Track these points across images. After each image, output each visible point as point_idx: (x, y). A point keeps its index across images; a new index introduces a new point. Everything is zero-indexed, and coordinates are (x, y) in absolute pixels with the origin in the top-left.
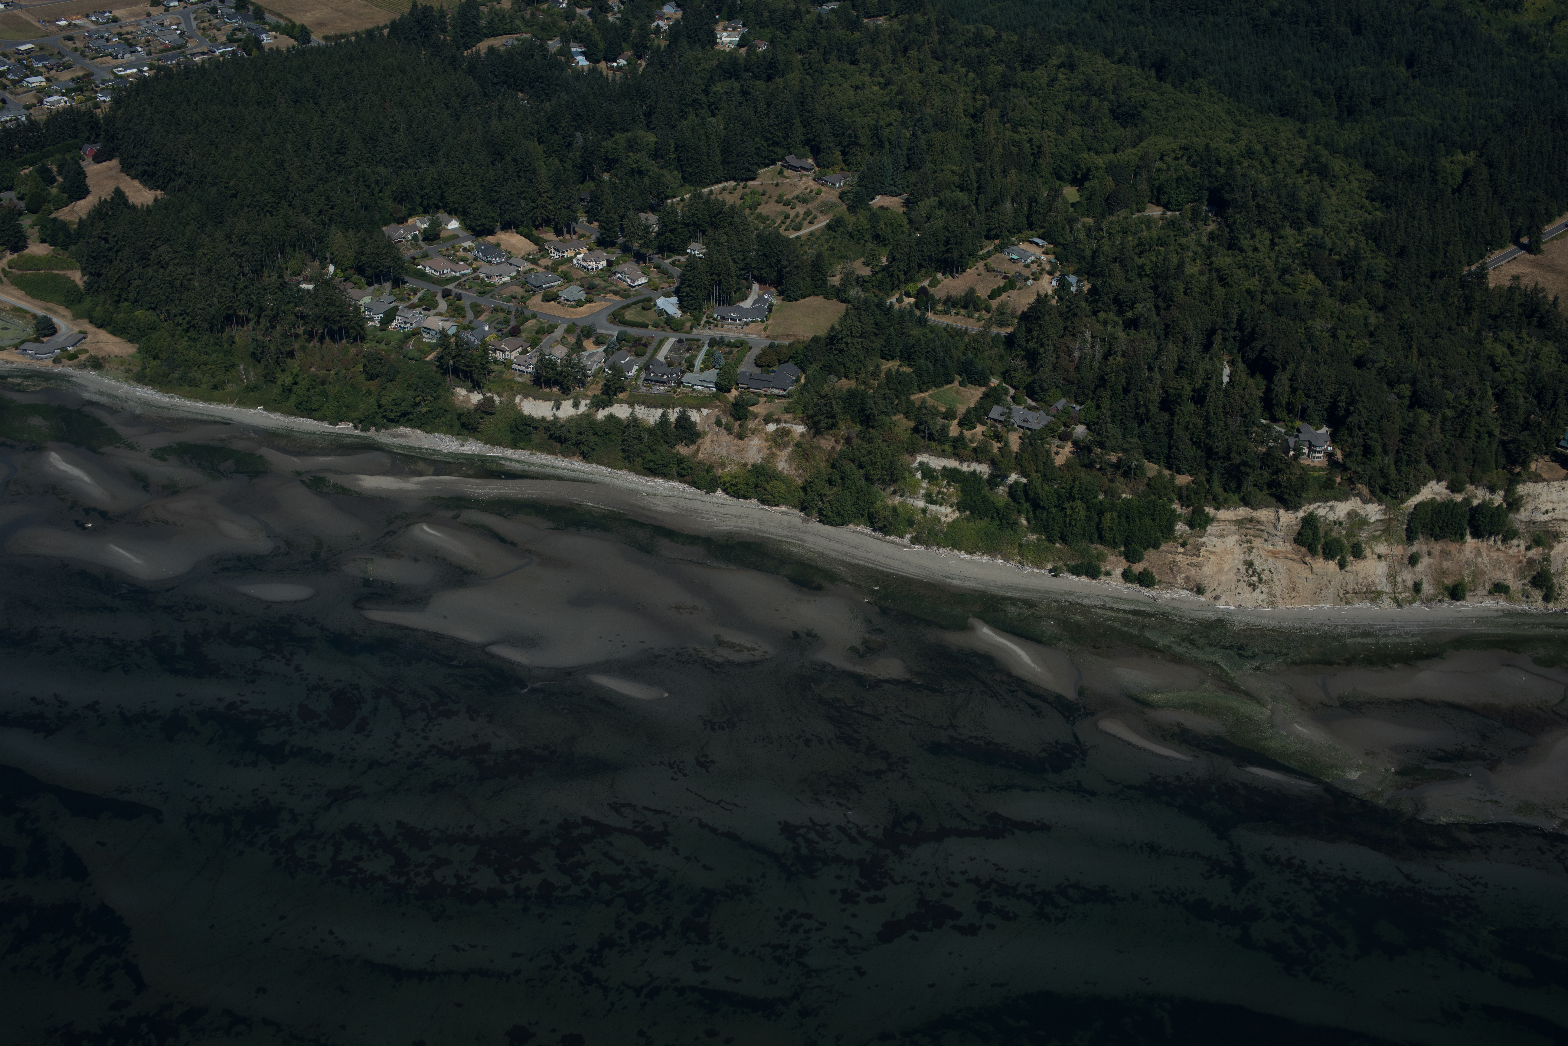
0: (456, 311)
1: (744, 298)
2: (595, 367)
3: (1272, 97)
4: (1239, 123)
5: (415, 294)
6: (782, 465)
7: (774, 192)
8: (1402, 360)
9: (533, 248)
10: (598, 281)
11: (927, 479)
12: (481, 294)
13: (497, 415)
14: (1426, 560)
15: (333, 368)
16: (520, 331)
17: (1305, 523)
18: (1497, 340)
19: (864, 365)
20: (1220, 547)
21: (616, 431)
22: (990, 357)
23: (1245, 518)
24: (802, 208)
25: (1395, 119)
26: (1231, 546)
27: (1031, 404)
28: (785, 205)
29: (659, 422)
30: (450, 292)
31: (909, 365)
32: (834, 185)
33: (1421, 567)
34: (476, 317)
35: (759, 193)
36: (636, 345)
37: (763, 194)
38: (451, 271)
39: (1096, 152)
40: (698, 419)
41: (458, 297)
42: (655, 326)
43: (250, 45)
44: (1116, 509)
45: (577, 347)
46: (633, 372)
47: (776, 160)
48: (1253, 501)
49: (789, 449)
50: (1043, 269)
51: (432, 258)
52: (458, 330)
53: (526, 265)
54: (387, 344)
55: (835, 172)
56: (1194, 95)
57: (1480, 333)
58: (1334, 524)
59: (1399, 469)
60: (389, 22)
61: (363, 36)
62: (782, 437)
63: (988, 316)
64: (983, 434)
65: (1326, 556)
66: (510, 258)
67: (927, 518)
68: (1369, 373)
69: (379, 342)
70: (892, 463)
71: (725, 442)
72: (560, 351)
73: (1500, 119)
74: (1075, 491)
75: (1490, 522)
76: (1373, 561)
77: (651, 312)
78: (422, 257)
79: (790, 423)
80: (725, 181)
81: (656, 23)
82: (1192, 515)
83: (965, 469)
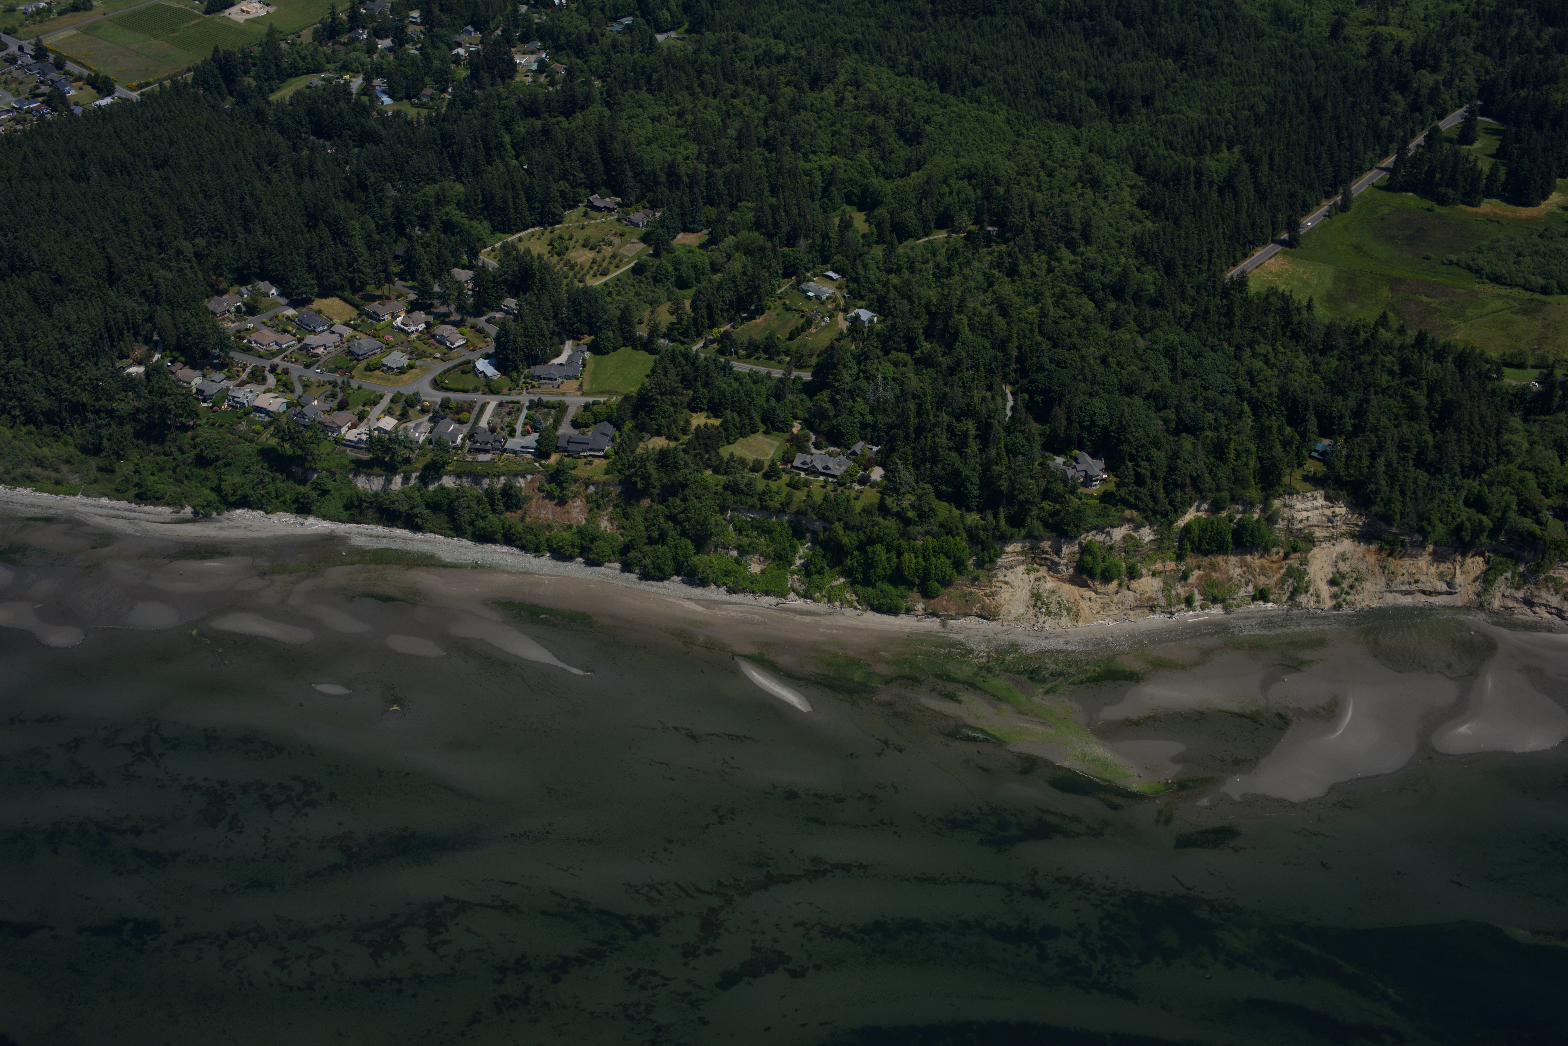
0: (285, 386)
1: (558, 355)
2: (423, 438)
4: (1018, 134)
5: (244, 370)
6: (604, 524)
7: (580, 235)
8: (1168, 383)
9: (354, 313)
10: (418, 344)
11: (739, 530)
12: (307, 366)
13: (333, 492)
14: (1197, 573)
15: (171, 454)
16: (347, 404)
17: (1085, 550)
18: (1254, 355)
19: (675, 422)
20: (1010, 577)
21: (447, 501)
22: (791, 402)
23: (1031, 549)
24: (608, 251)
25: (1163, 117)
26: (1020, 575)
27: (831, 449)
28: (591, 249)
29: (487, 490)
30: (277, 365)
31: (717, 416)
32: (637, 226)
33: (1192, 579)
34: (305, 391)
35: (566, 237)
36: (458, 412)
37: (570, 239)
38: (276, 344)
39: (884, 174)
40: (523, 485)
41: (286, 372)
42: (476, 390)
43: (55, 100)
44: (913, 550)
45: (403, 417)
46: (459, 440)
47: (581, 201)
48: (1036, 533)
49: (610, 509)
50: (838, 305)
51: (257, 330)
52: (288, 407)
53: (348, 332)
54: (221, 426)
55: (637, 210)
56: (975, 104)
57: (1239, 348)
58: (1111, 548)
59: (1167, 493)
60: (191, 65)
61: (167, 83)
62: (602, 498)
63: (788, 359)
64: (788, 485)
65: (1106, 578)
66: (332, 325)
67: (741, 568)
68: (1138, 401)
69: (213, 424)
70: (706, 518)
71: (550, 505)
72: (388, 423)
73: (1262, 108)
74: (875, 535)
75: (1252, 534)
76: (1149, 578)
77: (471, 375)
78: (247, 330)
79: (609, 484)
80: (533, 226)
81: (455, 52)
82: (983, 550)
83: (774, 519)
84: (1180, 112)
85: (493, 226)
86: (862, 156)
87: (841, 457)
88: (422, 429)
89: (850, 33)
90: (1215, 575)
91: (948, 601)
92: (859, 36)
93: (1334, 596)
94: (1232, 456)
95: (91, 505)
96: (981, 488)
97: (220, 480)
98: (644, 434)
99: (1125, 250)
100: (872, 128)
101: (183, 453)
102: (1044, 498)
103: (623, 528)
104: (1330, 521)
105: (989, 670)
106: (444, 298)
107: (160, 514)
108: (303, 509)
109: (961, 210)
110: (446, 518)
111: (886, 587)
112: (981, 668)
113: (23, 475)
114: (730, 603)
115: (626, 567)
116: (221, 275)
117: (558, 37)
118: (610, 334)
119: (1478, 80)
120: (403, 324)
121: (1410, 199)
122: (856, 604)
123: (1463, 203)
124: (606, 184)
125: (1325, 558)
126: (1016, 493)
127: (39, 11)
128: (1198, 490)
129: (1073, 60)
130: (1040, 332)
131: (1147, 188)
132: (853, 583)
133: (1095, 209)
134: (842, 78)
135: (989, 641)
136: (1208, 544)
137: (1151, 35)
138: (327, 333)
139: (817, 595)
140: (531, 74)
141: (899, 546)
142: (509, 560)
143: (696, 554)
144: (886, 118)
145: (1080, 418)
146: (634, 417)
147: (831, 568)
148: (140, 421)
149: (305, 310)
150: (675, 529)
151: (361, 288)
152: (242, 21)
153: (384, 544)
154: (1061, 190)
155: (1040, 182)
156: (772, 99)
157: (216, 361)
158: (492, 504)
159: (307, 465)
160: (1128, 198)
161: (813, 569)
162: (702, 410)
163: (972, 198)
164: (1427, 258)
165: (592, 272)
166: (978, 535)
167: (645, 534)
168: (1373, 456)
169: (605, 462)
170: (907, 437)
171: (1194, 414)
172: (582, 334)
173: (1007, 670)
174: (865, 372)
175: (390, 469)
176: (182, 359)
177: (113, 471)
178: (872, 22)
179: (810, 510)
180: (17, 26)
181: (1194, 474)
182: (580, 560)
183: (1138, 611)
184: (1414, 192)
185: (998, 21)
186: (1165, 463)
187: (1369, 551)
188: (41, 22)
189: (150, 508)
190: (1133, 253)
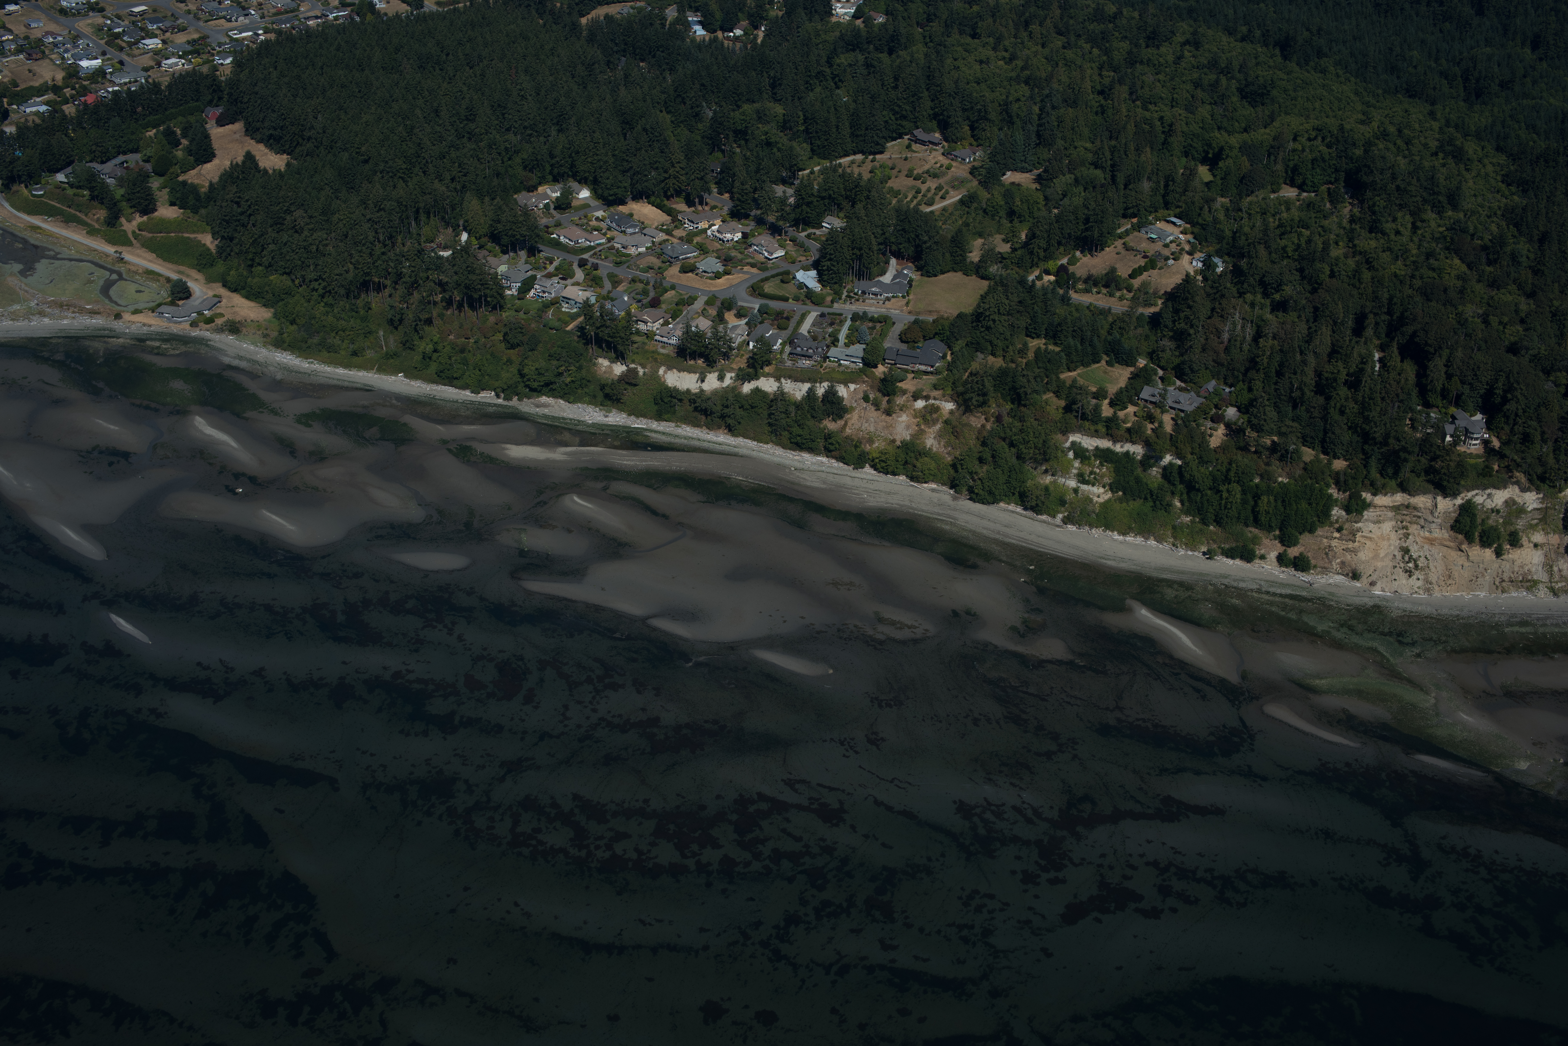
0: (593, 281)
1: (883, 273)
2: (739, 340)
3: (1398, 77)
4: (1368, 105)
5: (551, 263)
6: (931, 441)
7: (903, 166)
9: (666, 218)
10: (733, 253)
11: (1080, 459)
12: (617, 265)
13: (640, 386)
16: (660, 302)
17: (1465, 509)
19: (1012, 344)
20: (1376, 533)
21: (763, 404)
22: (1136, 337)
23: (1402, 504)
24: (933, 182)
26: (1387, 532)
27: (1183, 385)
28: (915, 179)
29: (806, 396)
30: (586, 261)
31: (1053, 342)
32: (964, 160)
34: (614, 287)
35: (889, 167)
36: (777, 319)
37: (893, 169)
38: (586, 241)
39: (1224, 129)
40: (845, 396)
41: (595, 268)
42: (795, 300)
44: (1272, 493)
45: (719, 319)
46: (778, 346)
47: (904, 134)
48: (1410, 487)
49: (939, 427)
50: (1183, 249)
51: (565, 227)
52: (597, 300)
53: (661, 236)
54: (526, 313)
55: (964, 146)
58: (1491, 511)
62: (932, 413)
63: (1131, 295)
64: (1135, 415)
65: (1484, 543)
66: (644, 228)
68: (1524, 360)
69: (518, 311)
70: (1045, 442)
71: (875, 415)
72: (702, 323)
74: (1232, 474)
76: (1530, 550)
77: (790, 285)
78: (556, 225)
79: (939, 400)
80: (855, 153)
82: (1349, 500)
83: (1118, 449)
85: (812, 150)
87: (1192, 393)
88: (739, 331)
97: (524, 363)
98: (977, 353)
99: (1494, 219)
101: (485, 337)
103: (951, 446)
109: (1313, 168)
110: (761, 424)
111: (1240, 528)
115: (955, 489)
116: (531, 172)
118: (941, 257)
120: (718, 232)
124: (932, 119)
126: (1392, 440)
129: (1422, 41)
131: (1512, 167)
132: (1202, 522)
133: (1459, 179)
134: (1180, 39)
135: (1350, 599)
138: (638, 235)
144: (1228, 78)
145: (1461, 372)
146: (967, 336)
149: (616, 211)
150: (1009, 451)
158: (811, 410)
160: (1492, 174)
162: (1040, 336)
163: (1327, 156)
165: (917, 200)
166: (1345, 482)
167: (976, 454)
169: (936, 377)
170: (1267, 376)
174: (1218, 310)
175: (706, 364)
176: (492, 246)
182: (904, 474)
189: (447, 388)
190: (1504, 223)
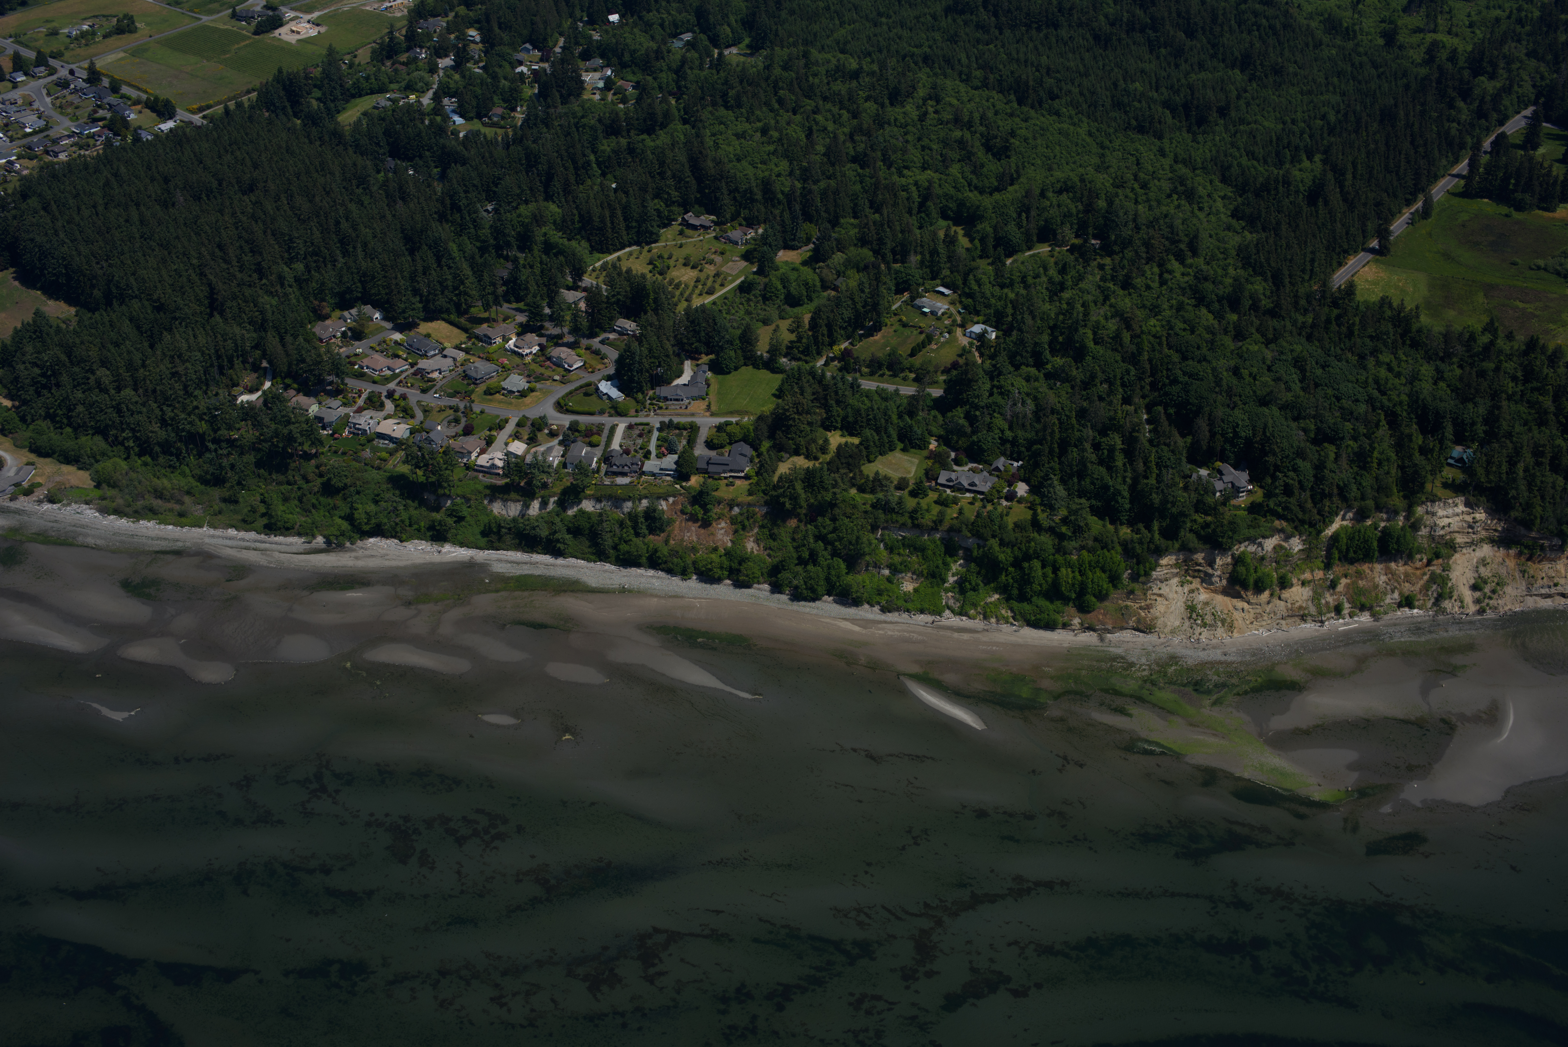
0: (404, 412)
1: (680, 374)
2: (556, 462)
5: (360, 396)
6: (751, 546)
7: (680, 254)
8: (1302, 394)
9: (463, 336)
10: (534, 366)
11: (890, 549)
12: (424, 391)
13: (468, 518)
14: (1344, 581)
15: (295, 483)
16: (473, 428)
17: (1238, 561)
18: (1378, 364)
19: (814, 441)
20: (1165, 590)
21: (588, 526)
22: (924, 419)
23: (1185, 561)
24: (710, 270)
25: (1242, 127)
26: (1174, 588)
27: (975, 465)
28: (693, 267)
29: (629, 513)
30: (394, 391)
31: (851, 435)
32: (736, 243)
33: (1340, 588)
34: (425, 417)
35: (666, 256)
36: (590, 435)
37: (670, 258)
38: (389, 369)
39: (976, 188)
40: (665, 508)
41: (404, 397)
42: (602, 413)
43: (117, 125)
44: (1069, 565)
45: (532, 441)
46: (594, 465)
47: (676, 220)
48: (1191, 545)
49: (756, 530)
50: (954, 321)
51: (367, 356)
52: (411, 433)
53: (461, 356)
54: (344, 454)
55: (734, 228)
56: (1055, 117)
57: (1362, 357)
58: (1263, 558)
59: (1315, 503)
60: (250, 87)
61: (232, 105)
62: (748, 519)
63: (913, 376)
64: (936, 502)
65: (1259, 588)
66: (443, 349)
67: (894, 586)
68: (1275, 410)
69: (336, 452)
70: (858, 538)
71: (694, 527)
72: (518, 447)
73: (1332, 118)
74: (1031, 551)
75: (1398, 542)
76: (1299, 587)
77: (594, 398)
78: (356, 355)
79: (754, 505)
80: (630, 246)
81: (519, 70)
82: (1138, 563)
83: (926, 537)
84: (1256, 122)
85: (591, 246)
86: (955, 170)
87: (985, 473)
88: (554, 453)
89: (916, 47)
90: (1361, 583)
91: (1105, 615)
92: (928, 50)
93: (1477, 601)
94: (1375, 465)
95: (219, 537)
96: (1131, 502)
97: (352, 508)
98: (783, 454)
99: (1230, 261)
100: (961, 142)
101: (308, 481)
102: (1197, 511)
103: (770, 549)
104: (1470, 527)
105: (1154, 683)
106: (556, 319)
107: (291, 544)
108: (438, 535)
109: (1062, 223)
110: (588, 543)
111: (1043, 602)
112: (1145, 681)
113: (145, 508)
114: (885, 622)
115: (776, 588)
116: (323, 300)
117: (623, 54)
118: (732, 353)
119: (1534, 86)
120: (515, 346)
121: (1486, 205)
122: (1011, 620)
123: (1540, 208)
124: (699, 202)
125: (1466, 564)
126: (1169, 506)
127: (83, 35)
128: (1344, 498)
129: (1142, 71)
130: (1168, 344)
131: (1239, 199)
132: (1008, 600)
133: (1195, 221)
134: (921, 92)
135: (1148, 654)
136: (1355, 552)
137: (1214, 46)
138: (438, 357)
139: (972, 612)
140: (598, 92)
141: (1055, 561)
142: (657, 583)
143: (847, 573)
144: (971, 132)
145: (1223, 430)
146: (771, 436)
147: (985, 585)
148: (259, 450)
149: (412, 333)
150: (826, 549)
151: (466, 312)
152: (294, 42)
153: (526, 570)
154: (1159, 202)
155: (1136, 194)
156: (855, 115)
157: (329, 388)
158: (635, 527)
159: (441, 491)
160: (1222, 210)
161: (969, 586)
162: (835, 429)
163: (1074, 211)
164: (1514, 264)
165: (697, 291)
166: (1134, 548)
167: (795, 555)
168: (1512, 463)
169: (747, 482)
170: (1051, 451)
171: (1334, 424)
172: (701, 353)
173: (1171, 683)
174: (998, 387)
175: (527, 494)
176: (296, 386)
177: (236, 502)
178: (937, 36)
179: (964, 527)
180: (62, 49)
181: (1341, 484)
182: (728, 582)
183: (1290, 621)
184: (1490, 198)
185: (1064, 33)
186: (1312, 472)
187: (1508, 555)
188: (87, 45)
189: (280, 539)
190: (1240, 264)
